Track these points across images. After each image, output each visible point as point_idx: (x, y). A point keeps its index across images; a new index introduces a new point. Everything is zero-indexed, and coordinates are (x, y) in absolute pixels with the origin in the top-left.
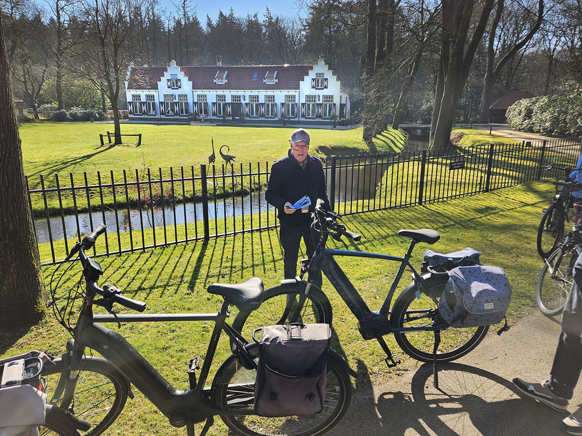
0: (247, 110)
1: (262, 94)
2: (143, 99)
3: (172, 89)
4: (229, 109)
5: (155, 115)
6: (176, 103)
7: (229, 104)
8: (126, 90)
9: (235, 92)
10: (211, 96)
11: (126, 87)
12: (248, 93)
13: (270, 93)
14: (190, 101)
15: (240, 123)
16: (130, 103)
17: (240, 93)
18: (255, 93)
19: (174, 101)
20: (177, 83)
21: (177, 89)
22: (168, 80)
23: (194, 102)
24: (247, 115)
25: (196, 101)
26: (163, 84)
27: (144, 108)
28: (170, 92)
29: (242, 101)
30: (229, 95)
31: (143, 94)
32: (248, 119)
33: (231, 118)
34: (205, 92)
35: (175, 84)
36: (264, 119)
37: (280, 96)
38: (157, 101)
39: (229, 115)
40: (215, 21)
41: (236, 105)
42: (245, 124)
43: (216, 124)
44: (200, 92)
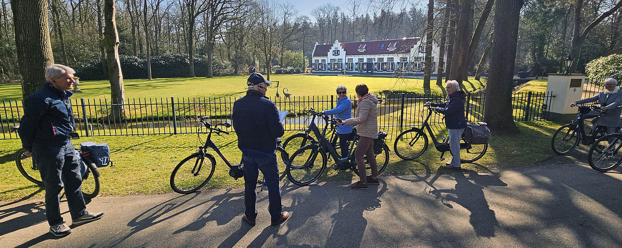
0: (376, 67)
1: (385, 58)
2: (320, 62)
3: (335, 56)
4: (365, 67)
5: (325, 71)
6: (336, 63)
7: (365, 63)
8: (312, 57)
9: (369, 57)
10: (355, 59)
12: (377, 57)
13: (391, 56)
15: (371, 75)
17: (372, 57)
18: (381, 56)
20: (338, 53)
21: (338, 56)
23: (345, 63)
24: (375, 70)
26: (330, 54)
27: (320, 67)
29: (374, 62)
31: (320, 59)
34: (353, 57)
36: (386, 72)
37: (397, 59)
38: (326, 63)
39: (365, 70)
41: (370, 65)
44: (349, 57)
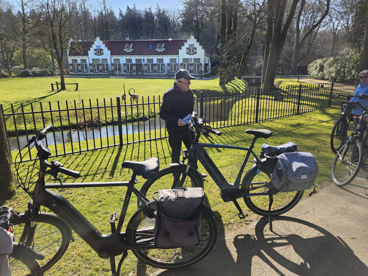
0: (146, 68)
1: (155, 58)
2: (79, 62)
3: (98, 55)
4: (134, 68)
5: (87, 72)
7: (134, 64)
9: (138, 57)
10: (123, 59)
11: (68, 55)
12: (146, 58)
13: (160, 57)
14: (109, 63)
15: (142, 77)
16: (70, 64)
17: (141, 57)
18: (150, 57)
19: (99, 63)
20: (100, 51)
21: (101, 55)
22: (95, 50)
23: (111, 64)
24: (146, 72)
25: (113, 63)
26: (91, 52)
27: (80, 68)
28: (96, 57)
29: (143, 63)
30: (134, 59)
31: (79, 59)
32: (146, 74)
33: (135, 73)
34: (119, 57)
35: (99, 52)
36: (156, 74)
37: (166, 59)
38: (87, 63)
39: (134, 72)
40: (124, 12)
41: (139, 65)
42: (145, 77)
43: (126, 77)
44: (115, 57)
